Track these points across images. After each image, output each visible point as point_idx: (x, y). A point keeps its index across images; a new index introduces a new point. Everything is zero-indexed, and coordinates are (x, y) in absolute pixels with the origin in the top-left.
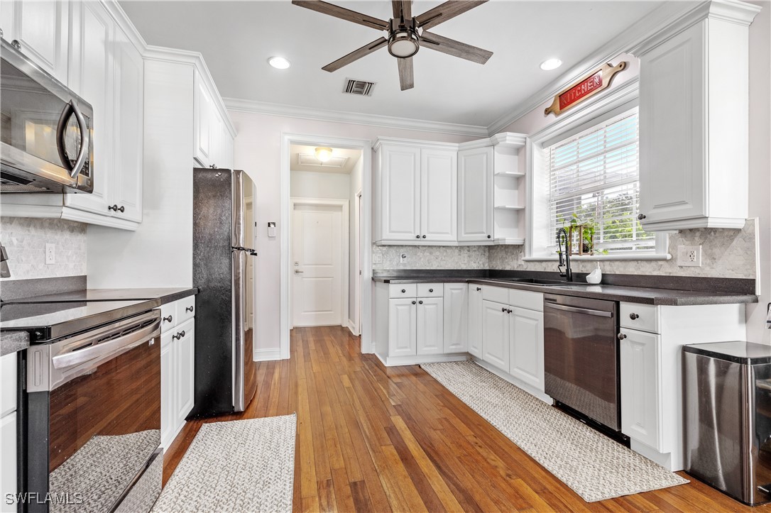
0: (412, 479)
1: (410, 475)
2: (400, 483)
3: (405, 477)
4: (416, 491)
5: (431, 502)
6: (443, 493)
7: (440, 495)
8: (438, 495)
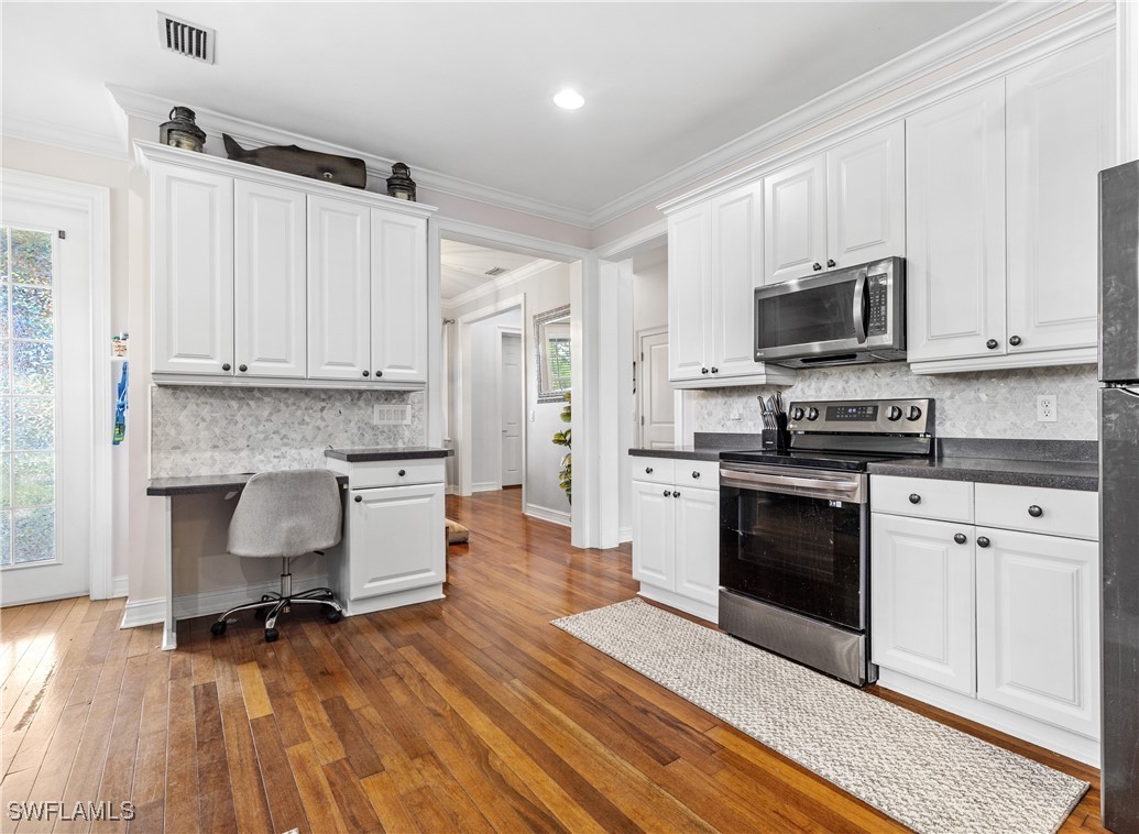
0: (594, 790)
1: (600, 796)
2: (609, 777)
3: (606, 789)
4: (580, 771)
5: (553, 763)
6: (539, 779)
7: (542, 775)
8: (546, 775)
